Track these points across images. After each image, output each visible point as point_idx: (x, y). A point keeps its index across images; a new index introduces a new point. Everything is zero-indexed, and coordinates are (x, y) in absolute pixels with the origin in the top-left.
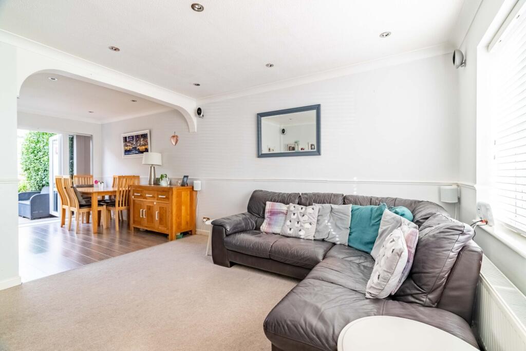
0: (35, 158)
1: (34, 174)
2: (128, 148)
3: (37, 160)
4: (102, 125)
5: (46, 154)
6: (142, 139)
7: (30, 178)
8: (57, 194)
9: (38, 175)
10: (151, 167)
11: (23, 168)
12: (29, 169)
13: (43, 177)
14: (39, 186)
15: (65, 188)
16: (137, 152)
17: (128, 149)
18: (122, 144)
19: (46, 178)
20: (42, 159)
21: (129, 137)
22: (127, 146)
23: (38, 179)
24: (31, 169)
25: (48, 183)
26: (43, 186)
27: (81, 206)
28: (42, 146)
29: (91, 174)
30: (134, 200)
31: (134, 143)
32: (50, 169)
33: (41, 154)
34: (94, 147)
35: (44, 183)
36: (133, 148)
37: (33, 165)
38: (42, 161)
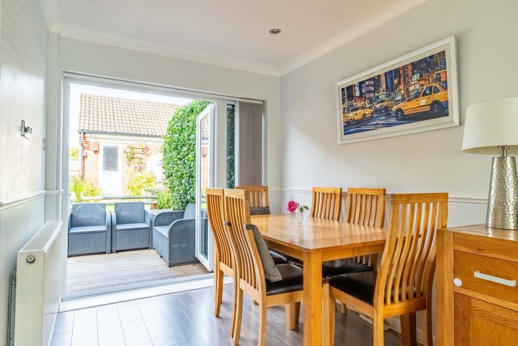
0: (178, 156)
1: (176, 183)
2: (357, 115)
3: (180, 159)
4: (283, 79)
5: (192, 148)
6: (417, 76)
7: (172, 188)
8: (206, 221)
9: (181, 184)
10: (502, 159)
11: (164, 173)
12: (171, 175)
13: (188, 188)
14: (183, 203)
15: (229, 224)
16: (393, 120)
17: (357, 118)
18: (339, 106)
19: (191, 190)
20: (187, 157)
21: (361, 83)
22: (357, 109)
23: (181, 192)
24: (173, 175)
25: (193, 198)
26: (188, 202)
27: (271, 286)
28: (186, 135)
29: (263, 184)
30: (457, 295)
31: (382, 96)
32: (197, 175)
33: (185, 149)
34: (269, 123)
35: (189, 197)
36: (376, 111)
37: (176, 168)
38: (186, 161)
